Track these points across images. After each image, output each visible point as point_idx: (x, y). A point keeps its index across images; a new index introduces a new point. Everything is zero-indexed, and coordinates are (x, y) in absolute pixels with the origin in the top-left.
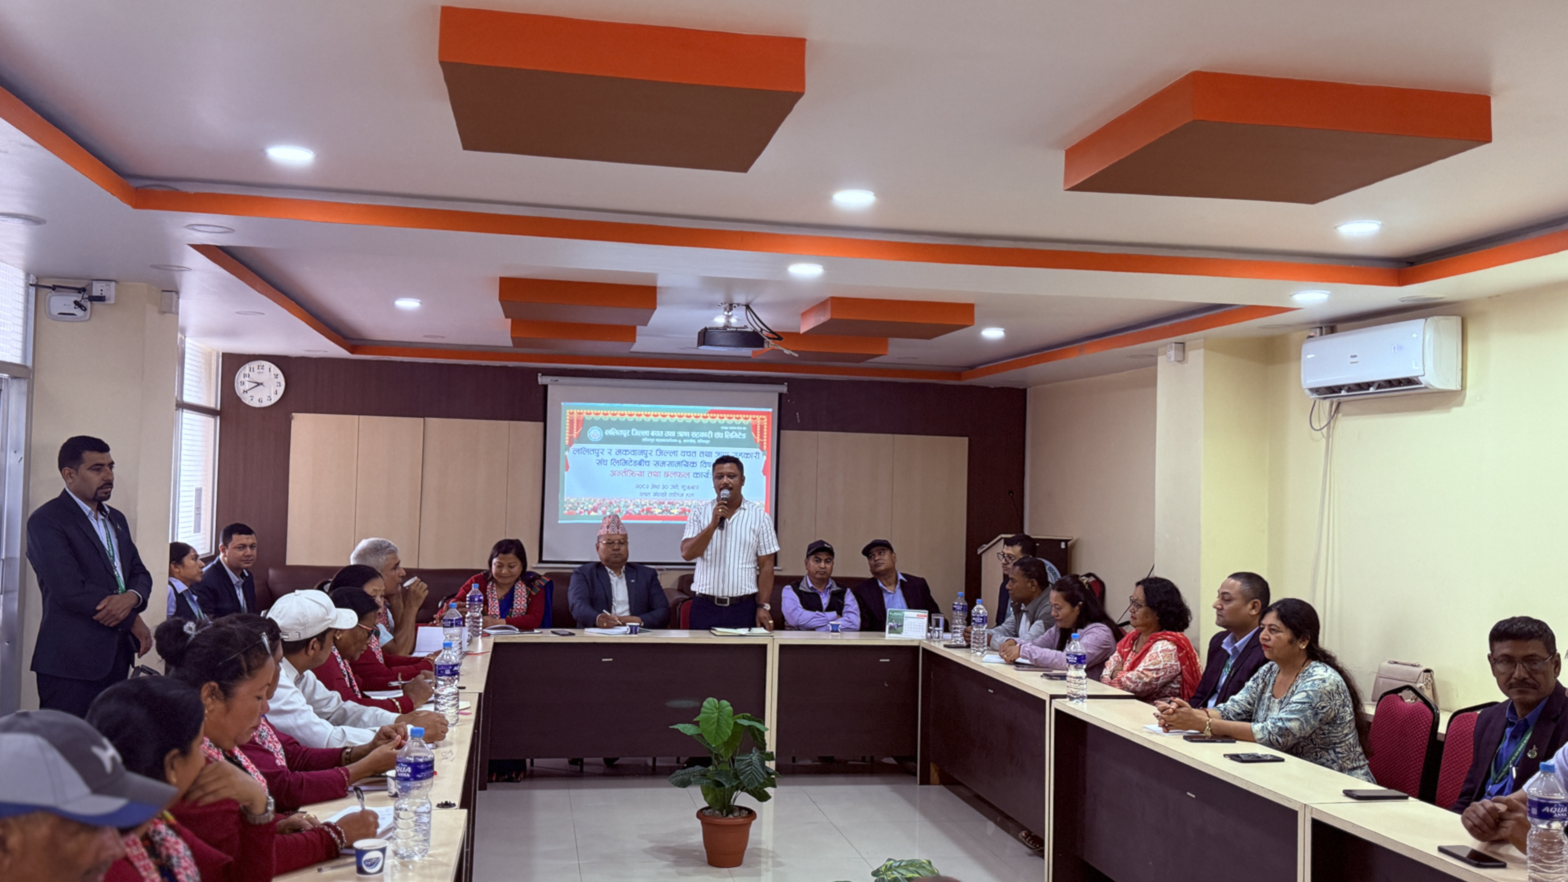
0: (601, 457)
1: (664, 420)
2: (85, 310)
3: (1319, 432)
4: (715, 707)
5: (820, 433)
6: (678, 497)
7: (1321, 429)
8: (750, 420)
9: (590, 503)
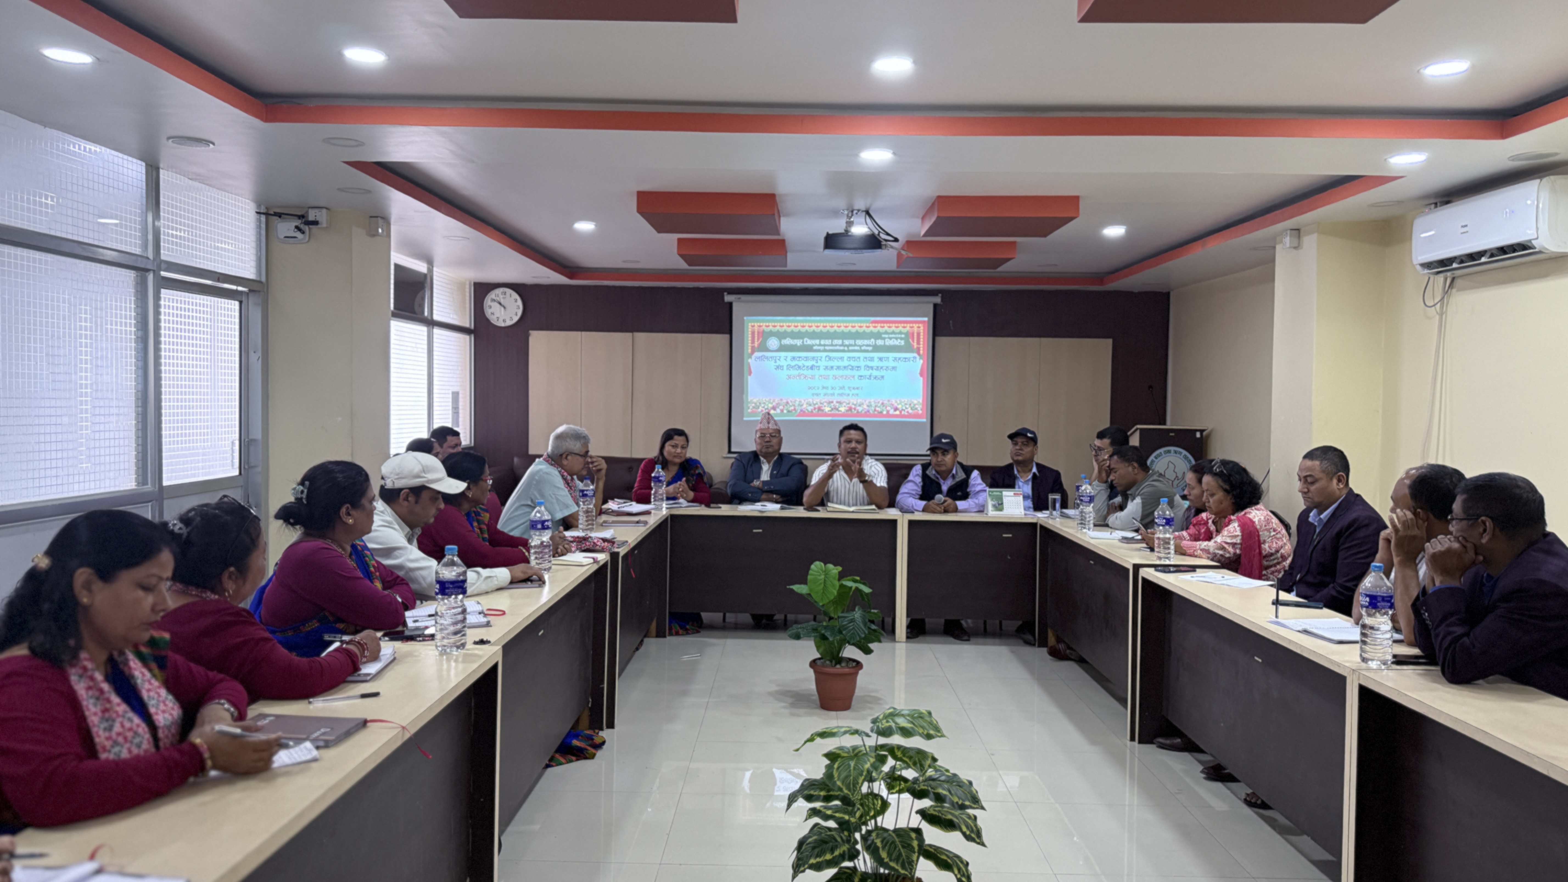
0: (778, 363)
1: (832, 330)
2: (303, 233)
3: (1433, 308)
4: (822, 570)
5: (972, 338)
6: (845, 397)
7: (1434, 305)
8: (908, 328)
9: (770, 403)
